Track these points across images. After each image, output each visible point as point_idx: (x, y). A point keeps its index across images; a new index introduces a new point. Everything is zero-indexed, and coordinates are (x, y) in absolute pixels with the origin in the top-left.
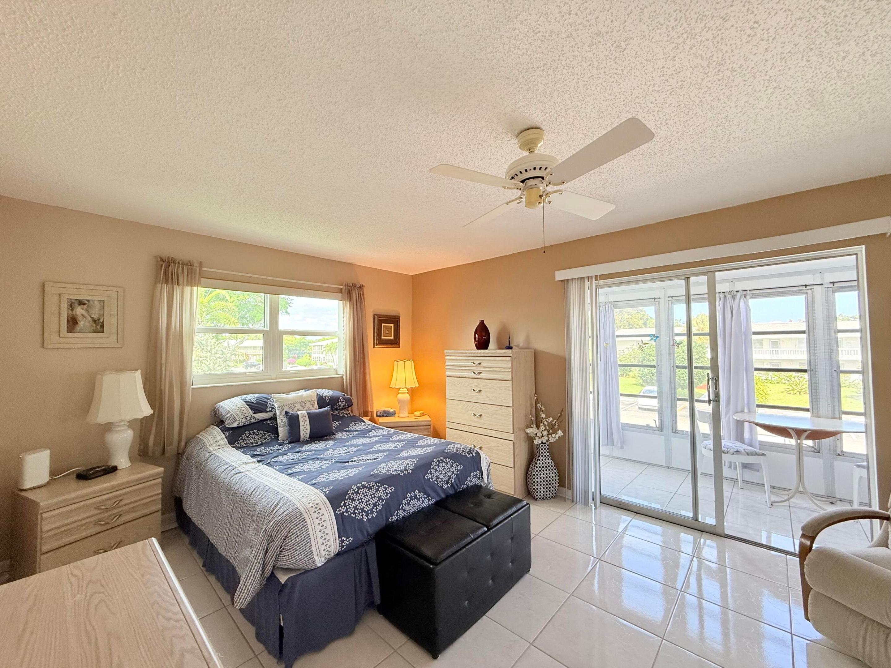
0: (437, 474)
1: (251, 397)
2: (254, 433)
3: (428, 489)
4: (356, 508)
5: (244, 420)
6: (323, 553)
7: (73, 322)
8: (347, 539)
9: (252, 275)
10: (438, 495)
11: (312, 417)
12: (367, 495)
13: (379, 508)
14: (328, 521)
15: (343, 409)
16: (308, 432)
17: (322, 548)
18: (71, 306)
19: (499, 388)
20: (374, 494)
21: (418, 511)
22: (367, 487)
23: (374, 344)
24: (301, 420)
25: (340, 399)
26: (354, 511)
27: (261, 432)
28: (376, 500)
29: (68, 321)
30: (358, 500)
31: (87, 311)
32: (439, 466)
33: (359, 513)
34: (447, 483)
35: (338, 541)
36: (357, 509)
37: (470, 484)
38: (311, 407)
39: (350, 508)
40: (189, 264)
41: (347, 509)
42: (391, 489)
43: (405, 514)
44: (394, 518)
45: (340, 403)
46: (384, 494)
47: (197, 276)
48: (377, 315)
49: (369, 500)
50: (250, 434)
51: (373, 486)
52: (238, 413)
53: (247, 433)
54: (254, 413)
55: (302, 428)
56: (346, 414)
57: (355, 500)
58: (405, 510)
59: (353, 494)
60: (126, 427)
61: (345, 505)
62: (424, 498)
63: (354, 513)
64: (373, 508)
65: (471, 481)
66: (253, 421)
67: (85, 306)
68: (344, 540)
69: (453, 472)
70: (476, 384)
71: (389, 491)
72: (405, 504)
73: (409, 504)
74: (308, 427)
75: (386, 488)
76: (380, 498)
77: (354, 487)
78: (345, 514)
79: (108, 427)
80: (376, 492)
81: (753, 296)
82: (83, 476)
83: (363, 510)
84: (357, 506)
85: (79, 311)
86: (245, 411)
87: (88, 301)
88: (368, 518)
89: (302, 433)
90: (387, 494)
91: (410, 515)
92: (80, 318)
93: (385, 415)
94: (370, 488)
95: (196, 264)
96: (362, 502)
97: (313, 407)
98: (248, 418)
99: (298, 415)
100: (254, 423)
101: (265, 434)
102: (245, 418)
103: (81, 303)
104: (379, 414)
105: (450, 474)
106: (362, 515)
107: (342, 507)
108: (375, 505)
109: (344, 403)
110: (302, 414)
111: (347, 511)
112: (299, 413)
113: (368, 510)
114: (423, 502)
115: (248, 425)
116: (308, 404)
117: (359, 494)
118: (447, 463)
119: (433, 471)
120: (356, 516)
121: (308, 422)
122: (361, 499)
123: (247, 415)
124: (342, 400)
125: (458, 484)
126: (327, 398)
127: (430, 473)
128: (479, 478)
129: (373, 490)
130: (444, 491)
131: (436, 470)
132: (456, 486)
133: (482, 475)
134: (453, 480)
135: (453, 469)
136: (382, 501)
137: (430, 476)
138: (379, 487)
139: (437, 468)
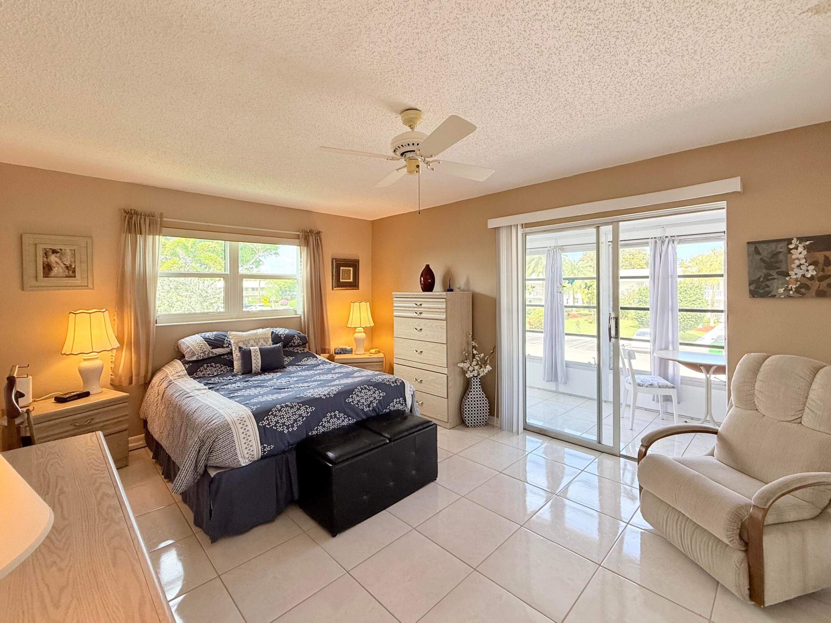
0: (358, 398)
2: (211, 366)
3: (348, 411)
4: (277, 422)
5: (202, 355)
6: (247, 456)
7: (48, 268)
8: (268, 446)
9: (211, 224)
10: (358, 415)
11: (263, 352)
12: (289, 413)
13: (300, 423)
14: (251, 430)
15: (298, 346)
16: (260, 364)
17: (246, 451)
18: (46, 254)
19: (436, 327)
20: (295, 412)
21: (338, 428)
22: (289, 407)
23: (332, 288)
24: (253, 354)
25: (294, 337)
26: (276, 424)
27: (218, 365)
28: (296, 417)
29: (44, 268)
30: (280, 416)
31: (60, 259)
32: (361, 392)
33: (280, 426)
34: (369, 407)
35: (260, 447)
36: (279, 423)
37: (392, 409)
38: (264, 344)
39: (272, 422)
40: (149, 216)
41: (269, 422)
42: (312, 409)
43: (325, 429)
44: (314, 433)
45: (295, 340)
46: (305, 412)
47: (158, 227)
48: (335, 259)
49: (290, 417)
50: (208, 366)
51: (295, 406)
52: (197, 348)
53: (205, 365)
54: (212, 348)
55: (253, 361)
56: (300, 351)
57: (277, 416)
58: (324, 427)
59: (276, 411)
61: (267, 419)
62: (345, 418)
63: (276, 426)
64: (294, 423)
65: (394, 406)
67: (58, 255)
68: (265, 447)
69: (375, 398)
70: (417, 323)
71: (309, 410)
72: (325, 422)
73: (329, 422)
74: (260, 361)
75: (307, 408)
76: (300, 415)
77: (278, 406)
78: (267, 426)
80: (298, 410)
81: (680, 242)
82: (60, 399)
84: (278, 420)
85: (53, 258)
86: (204, 347)
87: (61, 249)
88: (289, 431)
89: (254, 365)
90: (308, 413)
91: (330, 431)
92: (54, 265)
93: (342, 352)
94: (292, 407)
96: (284, 418)
97: (267, 343)
98: (207, 353)
99: (250, 351)
100: (212, 357)
101: (222, 367)
102: (204, 353)
103: (54, 252)
104: (336, 351)
105: (372, 399)
106: (283, 428)
107: (264, 421)
108: (295, 421)
109: (299, 341)
110: (255, 350)
111: (269, 424)
112: (251, 348)
113: (289, 425)
114: (343, 421)
116: (262, 341)
117: (282, 411)
118: (369, 390)
119: (354, 396)
120: (277, 429)
121: (259, 357)
122: (283, 415)
123: (205, 350)
124: (296, 338)
125: (380, 408)
126: (282, 336)
127: (352, 397)
128: (402, 404)
129: (295, 409)
130: (365, 413)
131: (358, 396)
132: (377, 410)
133: (405, 401)
134: (375, 405)
135: (376, 395)
136: (303, 418)
137: (352, 400)
138: (300, 407)
139: (359, 394)
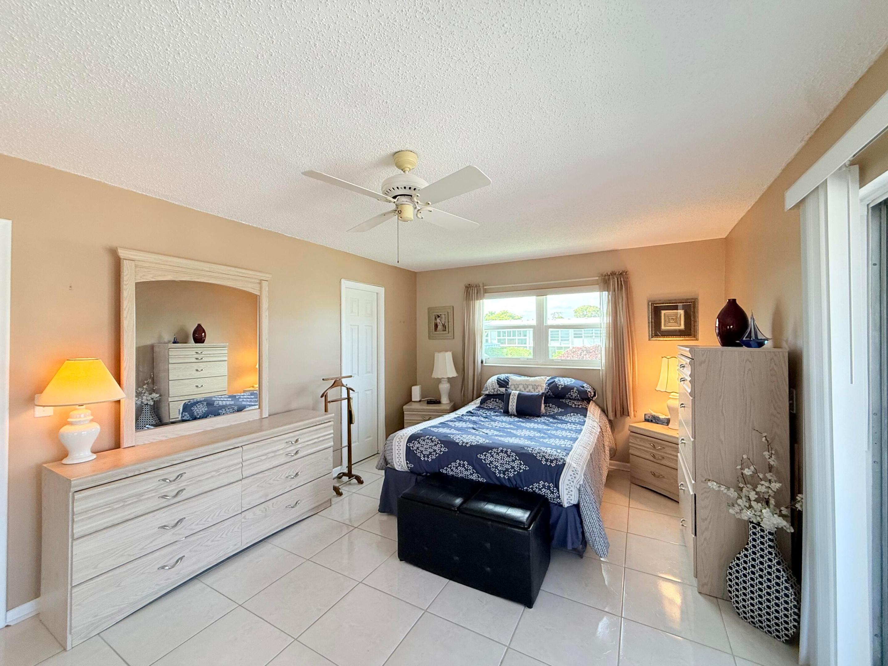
0: (492, 459)
1: (503, 376)
2: (496, 401)
3: (477, 466)
5: (493, 391)
6: (399, 464)
7: (436, 326)
9: (514, 285)
10: (489, 477)
11: (521, 398)
12: (428, 445)
13: (434, 457)
15: (574, 400)
16: (515, 407)
17: (397, 460)
18: (435, 318)
20: (432, 446)
21: (465, 479)
23: (649, 336)
24: (511, 397)
25: (573, 389)
26: (417, 450)
28: (432, 450)
31: (441, 320)
33: (419, 453)
34: (504, 474)
35: (405, 462)
36: (419, 449)
37: (536, 490)
38: (532, 390)
39: (416, 446)
40: (477, 286)
41: (413, 446)
42: (445, 450)
43: (453, 473)
44: (444, 472)
45: (572, 393)
46: (439, 450)
47: (482, 293)
48: (651, 301)
49: (426, 448)
50: (493, 401)
51: (436, 441)
54: (499, 387)
55: (510, 404)
56: (575, 405)
57: (420, 443)
58: (452, 470)
59: (423, 440)
60: (447, 382)
61: (414, 443)
62: (474, 472)
64: (429, 455)
66: (499, 392)
67: (440, 318)
68: (408, 464)
69: (513, 468)
71: (443, 449)
72: (454, 467)
73: (457, 468)
74: (515, 404)
75: (442, 447)
76: (435, 451)
77: (427, 437)
78: (411, 449)
79: (439, 381)
80: (434, 446)
82: (429, 402)
83: (422, 452)
85: (438, 320)
86: (494, 385)
87: (441, 315)
88: (424, 460)
89: (510, 407)
90: (441, 451)
91: (457, 477)
92: (438, 324)
93: (654, 421)
94: (432, 441)
95: (481, 285)
97: (534, 391)
98: (496, 390)
99: (510, 394)
102: (494, 389)
104: (647, 418)
105: (509, 467)
106: (421, 455)
108: (430, 453)
110: (515, 393)
113: (425, 454)
114: (471, 474)
115: (496, 395)
119: (488, 455)
120: (417, 453)
122: (423, 445)
123: (495, 387)
124: (574, 391)
125: (519, 482)
126: (560, 387)
127: (485, 455)
128: (553, 493)
129: (433, 444)
130: (498, 479)
131: (492, 456)
132: (514, 483)
133: (558, 491)
134: (511, 475)
135: (515, 465)
136: (436, 454)
137: (484, 457)
138: (438, 443)
139: (495, 454)
